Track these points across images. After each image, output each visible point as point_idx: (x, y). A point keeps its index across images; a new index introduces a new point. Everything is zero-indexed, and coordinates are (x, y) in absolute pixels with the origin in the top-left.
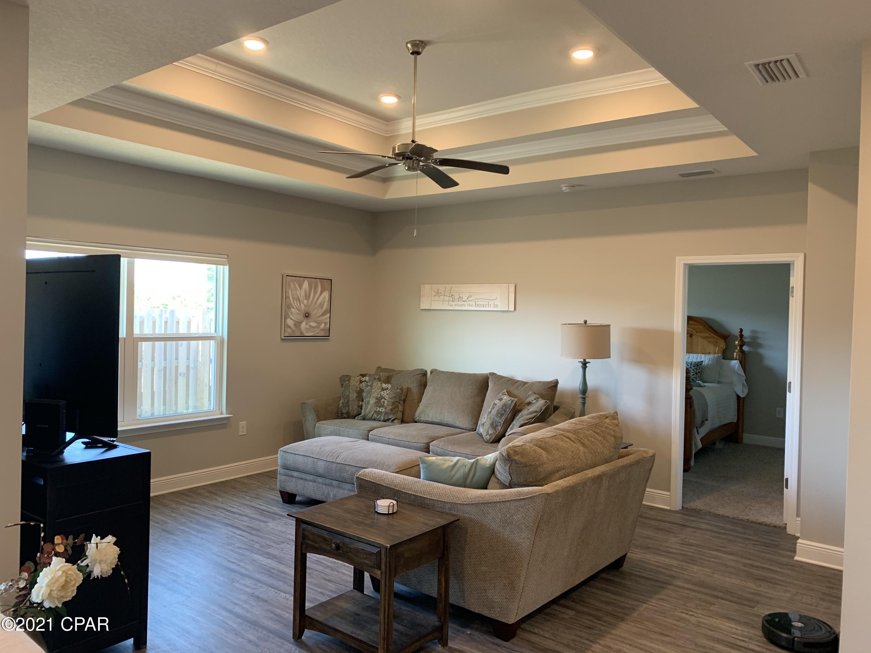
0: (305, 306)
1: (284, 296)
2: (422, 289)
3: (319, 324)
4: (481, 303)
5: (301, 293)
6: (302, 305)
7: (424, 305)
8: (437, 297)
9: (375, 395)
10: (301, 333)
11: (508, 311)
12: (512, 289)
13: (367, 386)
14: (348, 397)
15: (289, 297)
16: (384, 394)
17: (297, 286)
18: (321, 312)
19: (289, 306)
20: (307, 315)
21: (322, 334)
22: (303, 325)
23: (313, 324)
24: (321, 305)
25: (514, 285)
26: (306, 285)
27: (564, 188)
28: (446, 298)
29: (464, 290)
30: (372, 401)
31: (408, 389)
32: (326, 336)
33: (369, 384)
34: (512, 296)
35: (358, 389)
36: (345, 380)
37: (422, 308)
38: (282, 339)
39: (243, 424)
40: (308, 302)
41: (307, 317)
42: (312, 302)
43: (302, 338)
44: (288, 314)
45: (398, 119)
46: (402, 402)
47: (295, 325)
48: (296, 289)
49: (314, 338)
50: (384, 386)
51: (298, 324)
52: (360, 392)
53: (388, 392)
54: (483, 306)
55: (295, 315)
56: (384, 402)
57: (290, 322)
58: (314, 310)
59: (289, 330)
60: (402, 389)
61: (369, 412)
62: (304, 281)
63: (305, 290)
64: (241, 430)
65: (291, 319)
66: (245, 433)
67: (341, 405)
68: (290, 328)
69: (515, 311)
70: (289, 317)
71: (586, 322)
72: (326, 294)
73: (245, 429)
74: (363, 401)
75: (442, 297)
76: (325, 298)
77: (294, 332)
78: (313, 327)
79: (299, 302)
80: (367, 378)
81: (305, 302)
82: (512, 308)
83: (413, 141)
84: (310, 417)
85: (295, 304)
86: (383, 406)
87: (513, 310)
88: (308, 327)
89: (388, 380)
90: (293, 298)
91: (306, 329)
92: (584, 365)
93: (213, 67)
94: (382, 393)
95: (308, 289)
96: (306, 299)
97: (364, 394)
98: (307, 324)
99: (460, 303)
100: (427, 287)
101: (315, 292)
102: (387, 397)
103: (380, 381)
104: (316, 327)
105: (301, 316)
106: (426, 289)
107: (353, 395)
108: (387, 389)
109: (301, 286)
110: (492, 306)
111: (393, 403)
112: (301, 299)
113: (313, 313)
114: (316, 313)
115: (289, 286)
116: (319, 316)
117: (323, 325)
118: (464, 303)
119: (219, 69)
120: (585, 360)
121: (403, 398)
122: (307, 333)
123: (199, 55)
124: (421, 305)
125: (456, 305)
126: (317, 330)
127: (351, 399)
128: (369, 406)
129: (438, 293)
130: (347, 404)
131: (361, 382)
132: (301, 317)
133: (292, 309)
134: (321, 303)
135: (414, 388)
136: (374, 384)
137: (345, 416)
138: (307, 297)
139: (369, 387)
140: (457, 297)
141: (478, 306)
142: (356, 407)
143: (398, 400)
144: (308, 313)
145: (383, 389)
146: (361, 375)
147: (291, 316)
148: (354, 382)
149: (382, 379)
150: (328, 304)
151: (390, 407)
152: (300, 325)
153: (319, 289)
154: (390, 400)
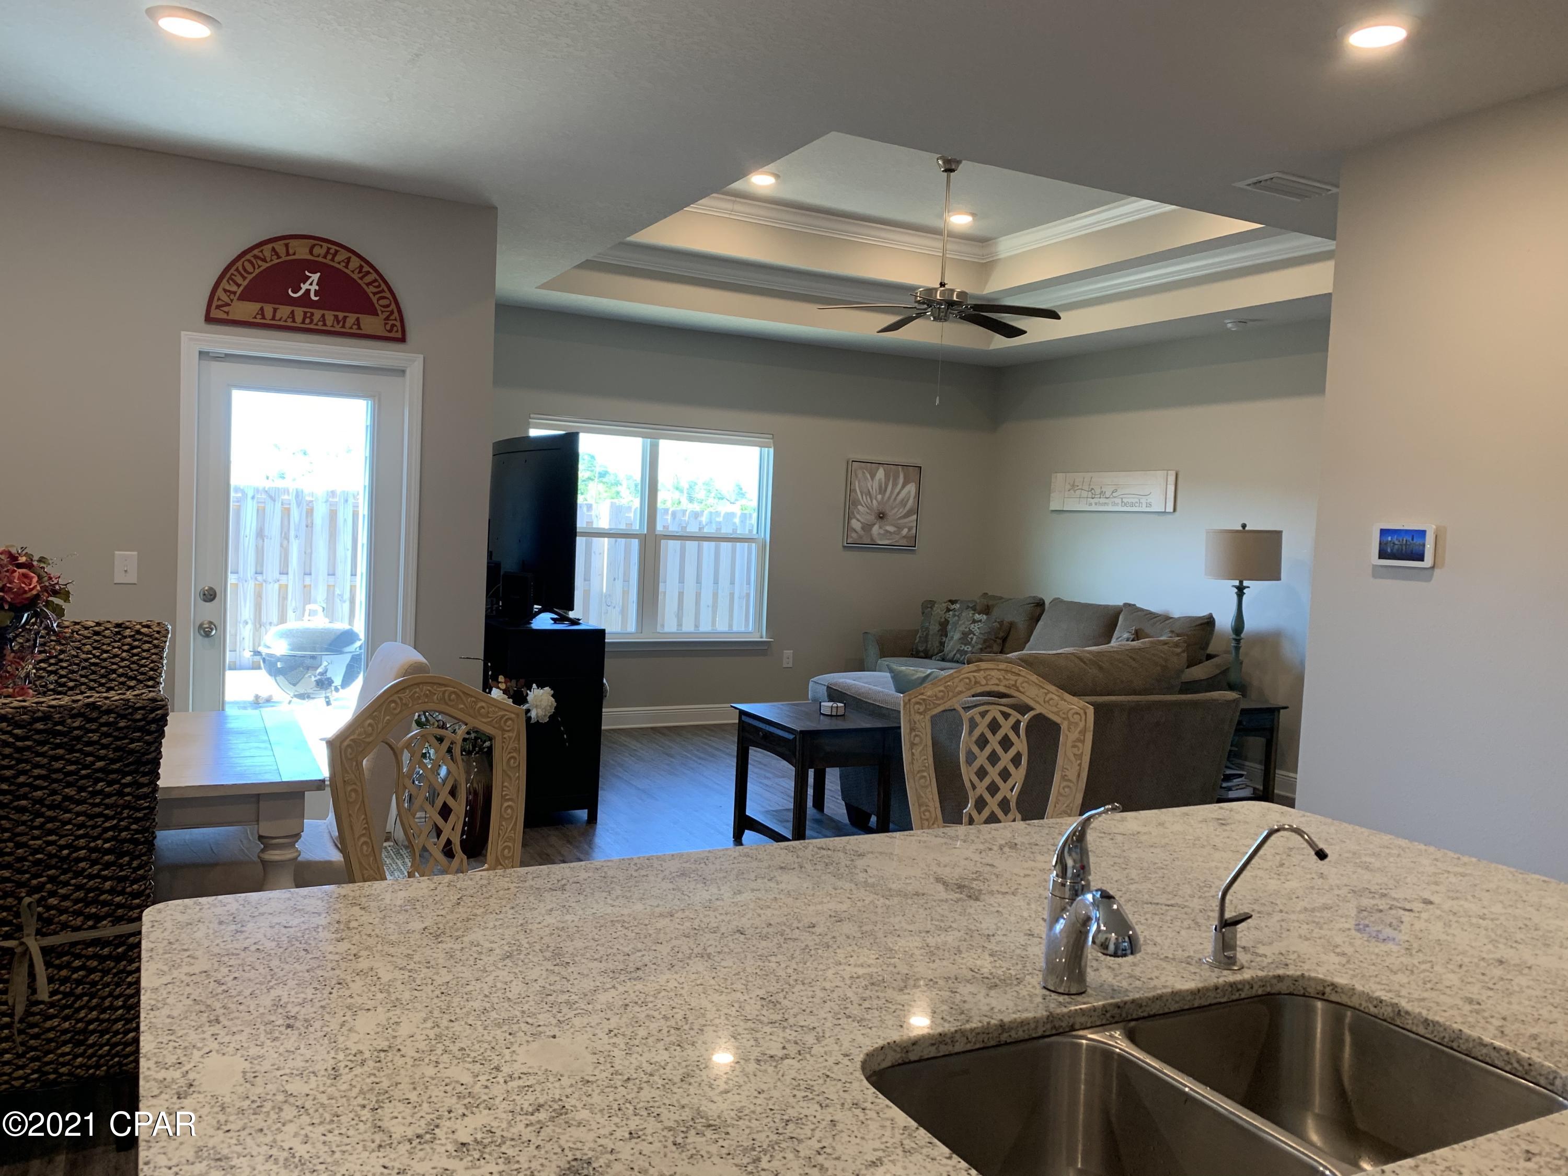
0: (879, 503)
1: (849, 489)
2: (1053, 480)
3: (900, 528)
4: (1130, 500)
5: (873, 486)
6: (874, 501)
7: (1054, 506)
8: (1072, 491)
9: (962, 628)
10: (872, 539)
11: (1165, 512)
12: (1172, 479)
13: (954, 616)
14: (927, 628)
15: (855, 490)
16: (975, 628)
17: (868, 476)
18: (903, 511)
19: (855, 503)
20: (881, 516)
21: (904, 542)
22: (875, 529)
23: (890, 528)
24: (903, 503)
25: (1173, 473)
26: (881, 474)
27: (1229, 325)
28: (1085, 494)
29: (1107, 480)
30: (957, 636)
31: (1012, 625)
32: (910, 546)
33: (957, 613)
34: (1171, 489)
35: (943, 620)
36: (928, 605)
37: (1052, 508)
38: (844, 547)
39: (788, 653)
40: (883, 498)
41: (881, 518)
42: (889, 498)
43: (872, 547)
44: (853, 513)
45: (995, 239)
46: (999, 641)
47: (863, 528)
48: (866, 478)
49: (891, 549)
50: (977, 617)
51: (867, 527)
52: (944, 625)
53: (980, 625)
54: (1132, 505)
55: (862, 515)
56: (972, 639)
57: (856, 524)
58: (893, 509)
59: (854, 535)
60: (1001, 623)
61: (950, 651)
62: (878, 469)
63: (880, 480)
64: (785, 660)
65: (858, 520)
66: (790, 665)
67: (917, 640)
68: (856, 532)
69: (1177, 513)
70: (855, 517)
71: (1244, 526)
72: (911, 488)
73: (791, 660)
74: (946, 636)
75: (1078, 492)
76: (909, 492)
77: (861, 537)
78: (890, 532)
79: (871, 498)
80: (957, 606)
81: (879, 497)
82: (1170, 508)
83: (942, 285)
84: (873, 651)
85: (865, 500)
86: (969, 643)
87: (1172, 510)
88: (882, 532)
89: (987, 610)
90: (861, 492)
91: (879, 534)
92: (1240, 590)
93: (729, 206)
94: (972, 626)
95: (883, 480)
96: (880, 493)
97: (949, 627)
98: (880, 528)
99: (1103, 500)
100: (1060, 476)
101: (895, 484)
102: (977, 632)
103: (974, 610)
104: (894, 533)
105: (873, 517)
106: (1059, 479)
107: (935, 628)
108: (980, 621)
109: (873, 476)
110: (1144, 505)
111: (985, 641)
112: (874, 493)
113: (891, 514)
114: (895, 513)
115: (856, 475)
116: (900, 518)
117: (905, 531)
118: (1107, 501)
119: (738, 207)
120: (1241, 582)
121: (1002, 634)
122: (881, 540)
123: (714, 195)
124: (1051, 503)
125: (1096, 504)
126: (897, 537)
127: (931, 633)
128: (952, 643)
129: (1073, 486)
130: (925, 639)
131: (948, 610)
132: (871, 518)
133: (859, 507)
134: (903, 500)
135: (1021, 621)
136: (964, 614)
137: (922, 654)
138: (882, 490)
139: (956, 618)
140: (1098, 491)
141: (1125, 504)
142: (938, 644)
143: (993, 637)
144: (883, 513)
145: (974, 622)
146: (950, 601)
147: (858, 516)
148: (938, 610)
149: (978, 607)
150: (914, 502)
151: (980, 646)
152: (871, 529)
153: (901, 480)
154: (981, 636)
